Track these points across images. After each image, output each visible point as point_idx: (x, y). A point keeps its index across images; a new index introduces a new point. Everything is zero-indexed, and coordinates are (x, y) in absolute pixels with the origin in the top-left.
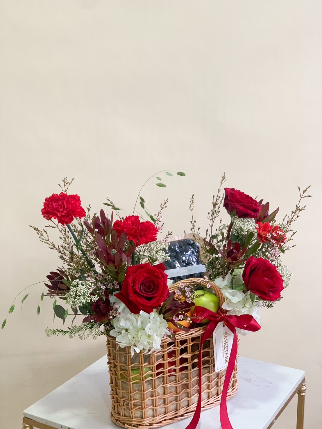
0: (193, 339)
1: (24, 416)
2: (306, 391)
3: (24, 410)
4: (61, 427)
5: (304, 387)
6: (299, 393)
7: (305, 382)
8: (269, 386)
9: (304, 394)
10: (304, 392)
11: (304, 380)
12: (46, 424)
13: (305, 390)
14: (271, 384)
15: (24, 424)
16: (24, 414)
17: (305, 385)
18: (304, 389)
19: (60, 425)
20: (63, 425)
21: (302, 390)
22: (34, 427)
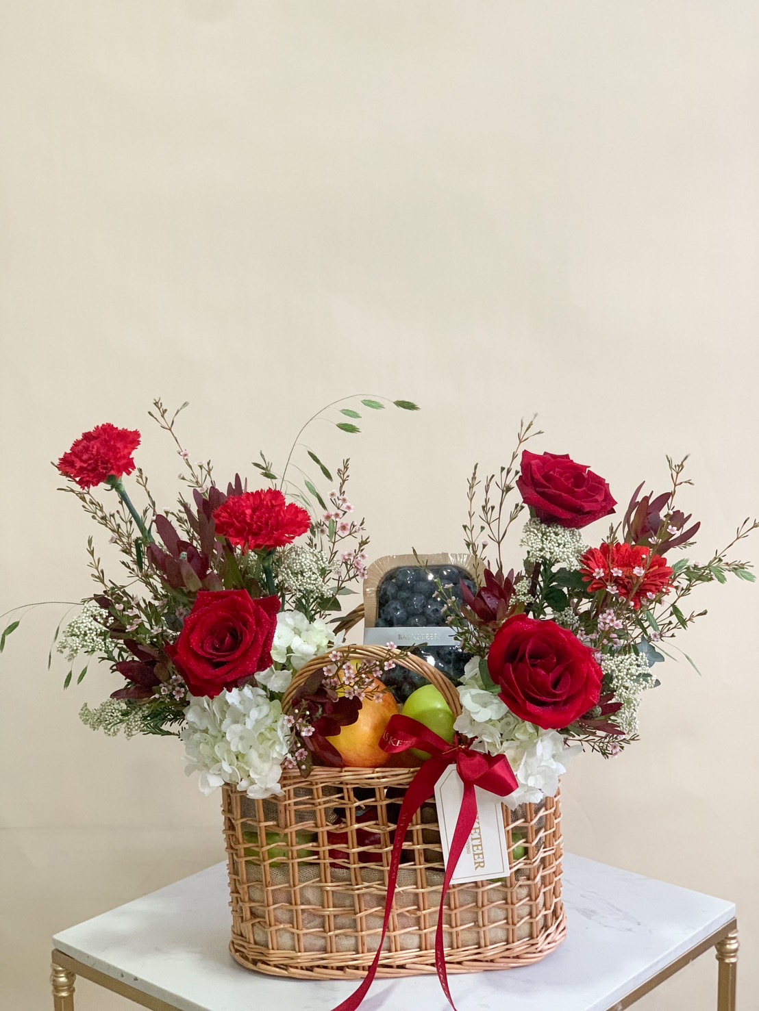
0: (392, 792)
1: (54, 948)
2: (739, 953)
3: (55, 934)
4: (120, 975)
5: (733, 941)
6: (720, 956)
7: (737, 931)
8: (630, 930)
9: (733, 960)
10: (734, 956)
11: (732, 925)
12: (95, 967)
13: (736, 951)
14: (639, 925)
15: (55, 965)
16: (56, 942)
17: (734, 938)
18: (734, 947)
19: (120, 970)
20: (125, 972)
21: (727, 949)
22: (78, 977)
